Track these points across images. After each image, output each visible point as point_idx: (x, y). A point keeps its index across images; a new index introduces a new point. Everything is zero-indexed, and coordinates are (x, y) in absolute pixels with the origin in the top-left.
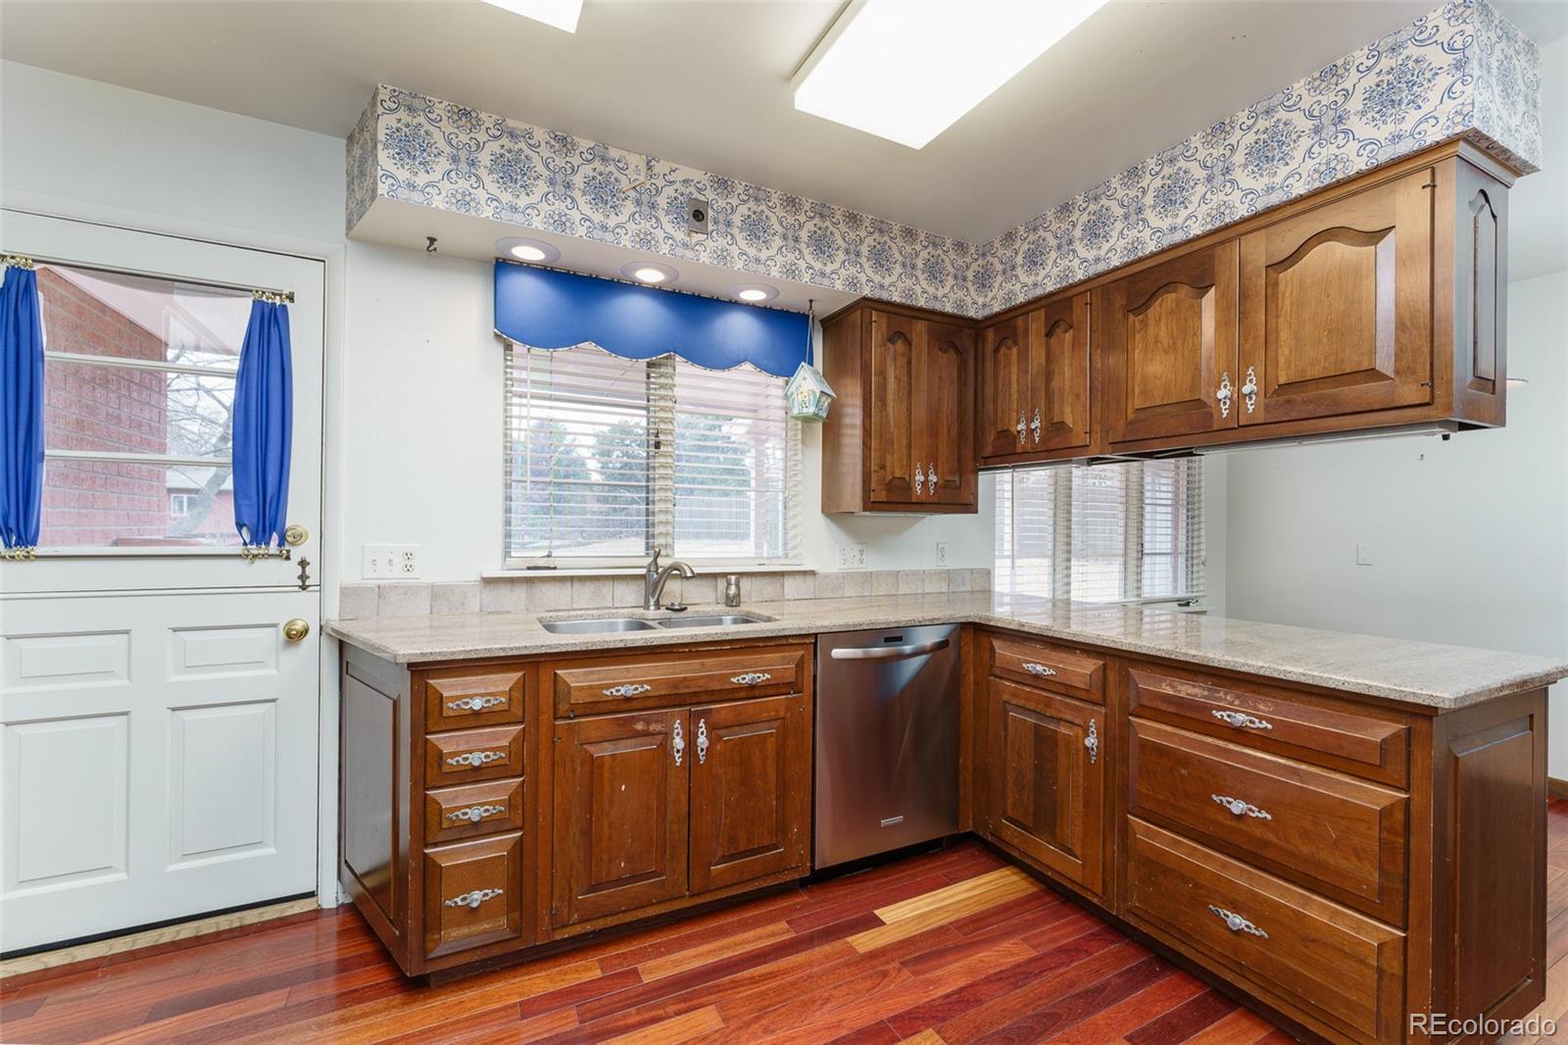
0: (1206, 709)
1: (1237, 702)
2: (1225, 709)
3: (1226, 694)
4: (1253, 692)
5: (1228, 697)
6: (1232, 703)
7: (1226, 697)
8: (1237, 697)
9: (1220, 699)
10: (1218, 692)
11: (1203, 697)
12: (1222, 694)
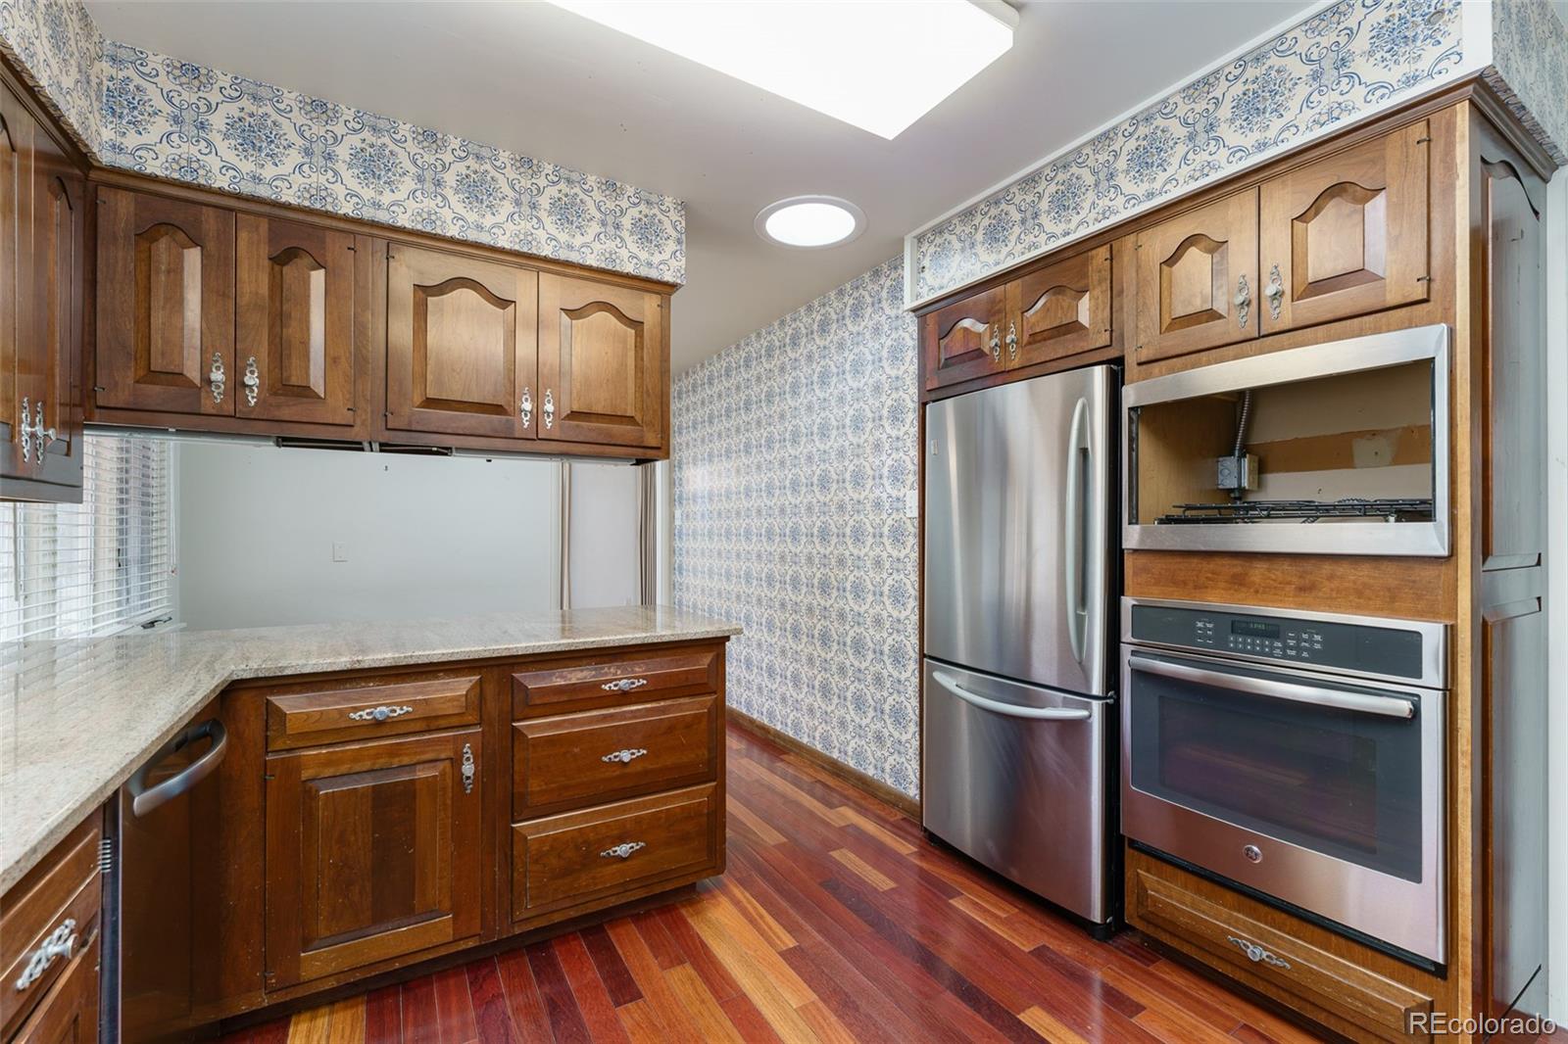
0: (597, 685)
1: (619, 672)
2: (611, 681)
3: (609, 668)
4: (630, 660)
5: (612, 670)
6: (615, 674)
7: (610, 670)
8: (618, 668)
9: (606, 674)
10: (603, 668)
11: (594, 676)
12: (606, 669)
